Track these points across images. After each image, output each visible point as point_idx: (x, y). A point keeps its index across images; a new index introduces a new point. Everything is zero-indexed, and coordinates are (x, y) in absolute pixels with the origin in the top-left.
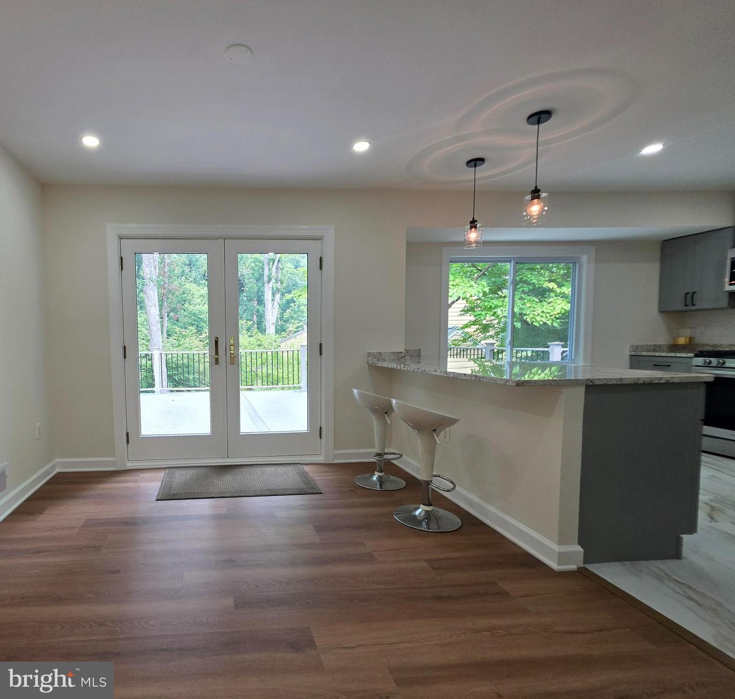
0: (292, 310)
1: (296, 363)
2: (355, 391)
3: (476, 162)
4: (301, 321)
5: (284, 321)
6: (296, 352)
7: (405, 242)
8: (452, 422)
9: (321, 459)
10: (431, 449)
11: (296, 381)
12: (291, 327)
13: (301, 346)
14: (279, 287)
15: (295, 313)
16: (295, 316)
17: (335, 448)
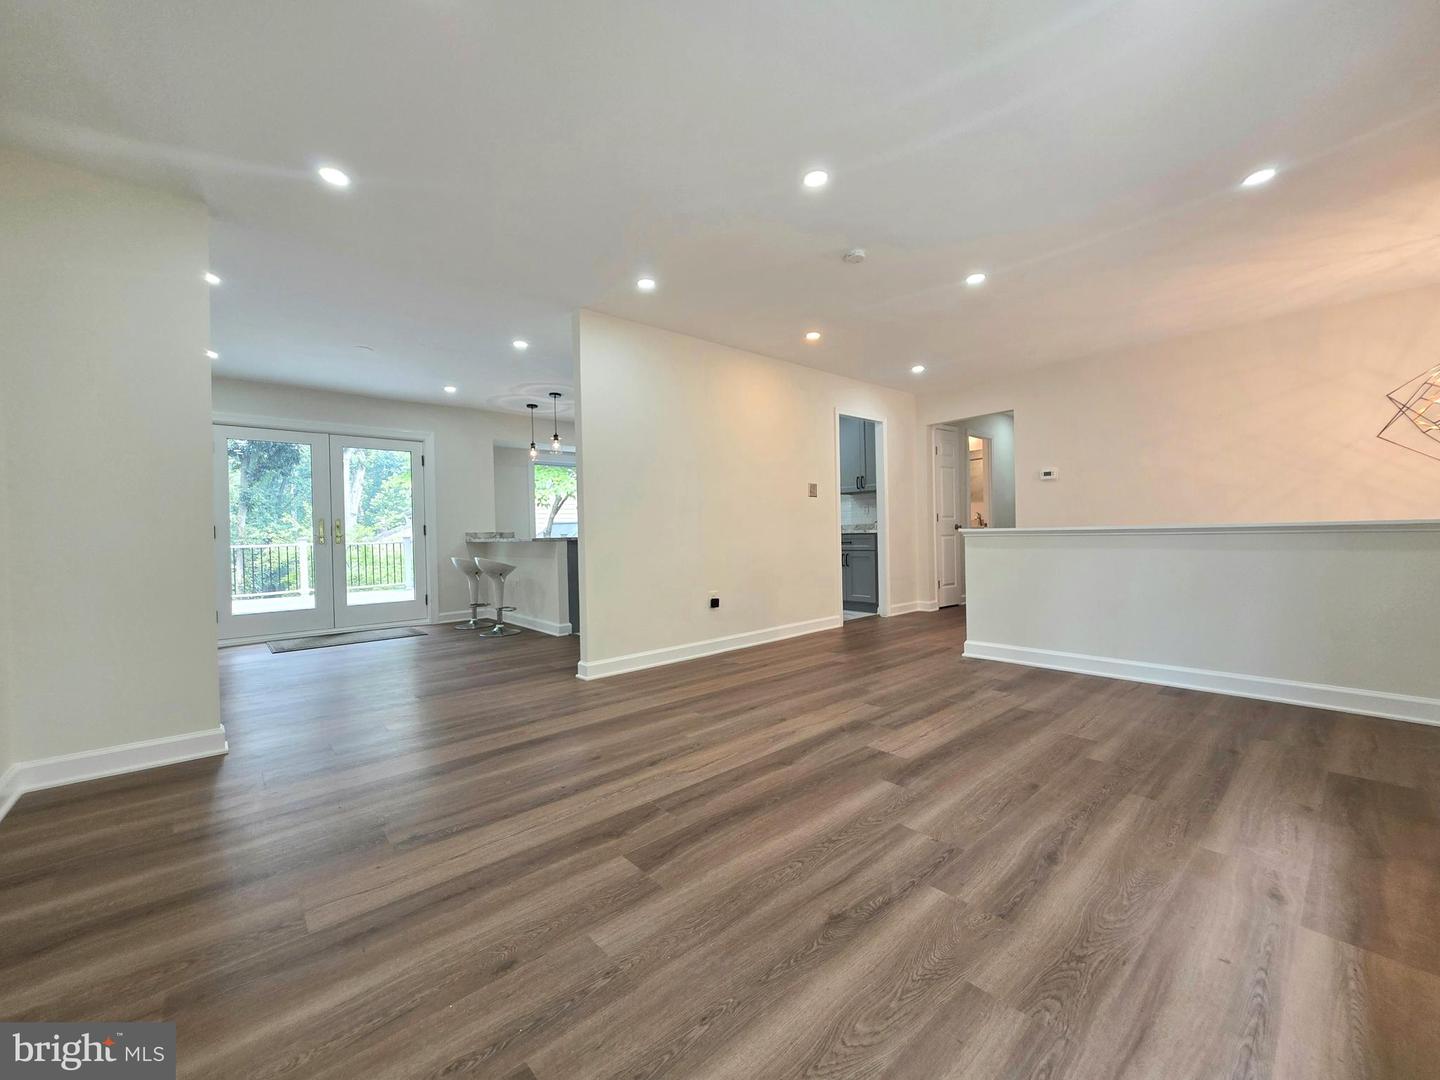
0: (386, 495)
1: (398, 561)
2: (453, 559)
3: (532, 406)
4: (401, 511)
5: (371, 511)
6: (397, 546)
7: (492, 447)
8: (512, 568)
9: (428, 621)
10: (501, 587)
11: (398, 578)
12: (383, 521)
13: (405, 538)
14: (363, 460)
15: (390, 499)
16: (391, 504)
17: (440, 611)
